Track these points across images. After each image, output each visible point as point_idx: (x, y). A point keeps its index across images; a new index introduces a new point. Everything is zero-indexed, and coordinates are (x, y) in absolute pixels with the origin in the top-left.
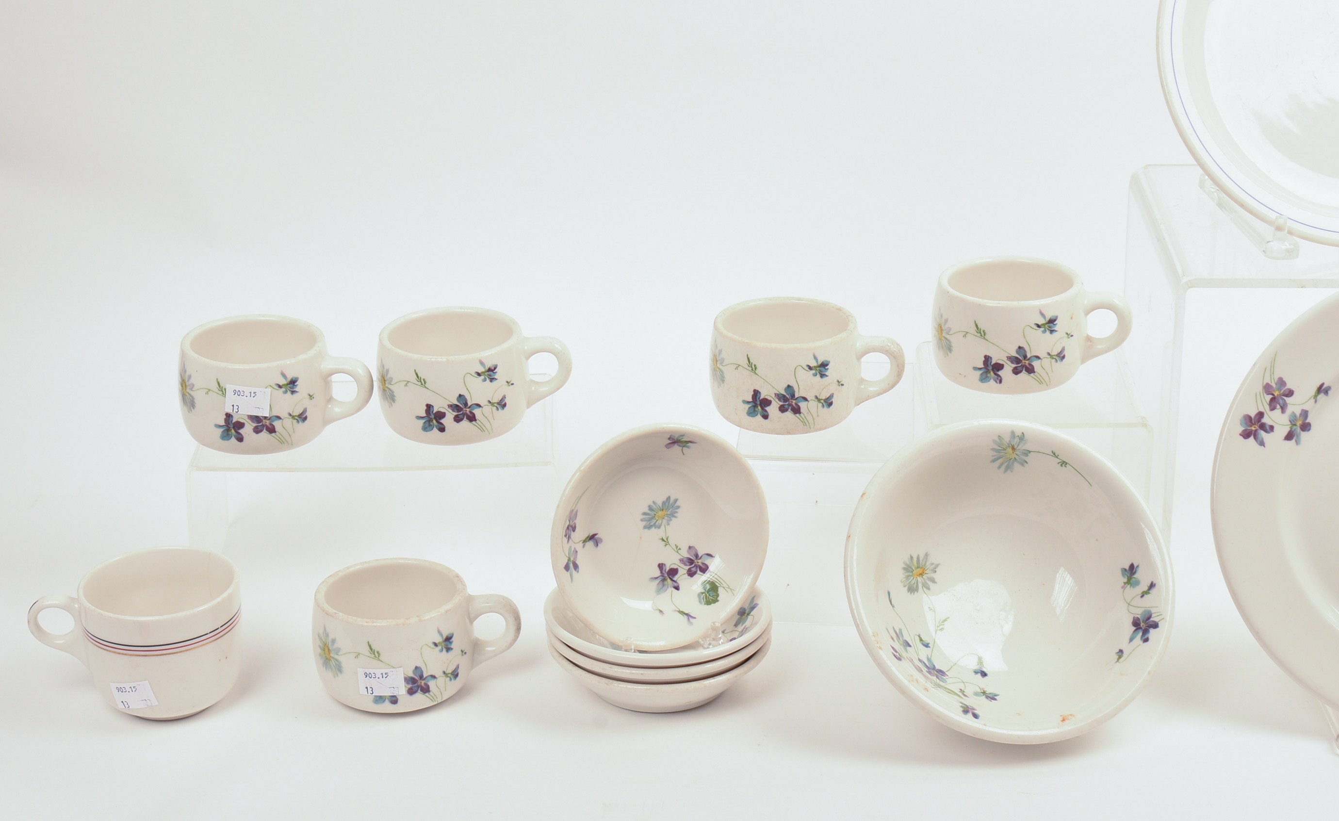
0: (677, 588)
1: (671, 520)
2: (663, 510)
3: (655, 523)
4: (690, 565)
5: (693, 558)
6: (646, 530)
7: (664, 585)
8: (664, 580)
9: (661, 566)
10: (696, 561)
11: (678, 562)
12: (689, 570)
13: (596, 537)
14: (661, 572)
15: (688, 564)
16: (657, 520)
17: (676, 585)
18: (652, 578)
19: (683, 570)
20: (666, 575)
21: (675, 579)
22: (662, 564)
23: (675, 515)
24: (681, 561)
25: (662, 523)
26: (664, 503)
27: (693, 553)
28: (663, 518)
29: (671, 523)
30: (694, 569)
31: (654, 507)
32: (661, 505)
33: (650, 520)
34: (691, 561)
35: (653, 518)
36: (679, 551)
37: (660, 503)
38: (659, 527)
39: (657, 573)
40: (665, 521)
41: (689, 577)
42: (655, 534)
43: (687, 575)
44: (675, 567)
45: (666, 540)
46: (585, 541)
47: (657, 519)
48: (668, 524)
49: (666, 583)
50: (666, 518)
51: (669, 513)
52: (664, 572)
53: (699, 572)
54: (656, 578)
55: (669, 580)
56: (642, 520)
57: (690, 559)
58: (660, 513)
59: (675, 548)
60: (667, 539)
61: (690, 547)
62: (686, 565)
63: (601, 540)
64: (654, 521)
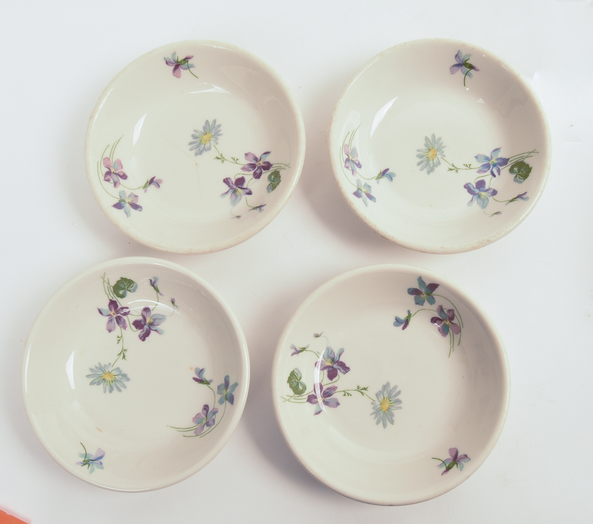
0: (250, 193)
1: (218, 139)
2: (206, 134)
3: (204, 147)
4: (254, 169)
5: (253, 162)
6: (199, 156)
7: (236, 196)
8: (235, 191)
9: (226, 181)
10: (257, 164)
11: (241, 172)
12: (255, 174)
13: (154, 180)
14: (229, 186)
15: (251, 169)
16: (205, 144)
17: (247, 191)
18: (222, 194)
19: (249, 176)
20: (235, 187)
21: (245, 186)
22: (227, 179)
23: (220, 133)
24: (244, 169)
25: (210, 145)
26: (204, 128)
27: (251, 158)
28: (210, 140)
29: (219, 141)
30: (258, 171)
31: (197, 134)
32: (202, 131)
33: (198, 146)
34: (253, 166)
35: (201, 143)
36: (237, 162)
37: (201, 129)
38: (209, 149)
39: (226, 188)
40: (212, 142)
41: (257, 179)
42: (208, 156)
43: (254, 179)
44: (240, 176)
45: (221, 157)
46: (145, 187)
47: (204, 143)
48: (217, 143)
49: (237, 193)
50: (212, 139)
51: (213, 134)
52: (231, 185)
53: (263, 171)
54: (227, 193)
55: (239, 190)
56: (191, 150)
57: (251, 164)
58: (205, 137)
59: (232, 160)
60: (222, 156)
61: (246, 155)
62: (249, 171)
63: (161, 181)
64: (203, 146)
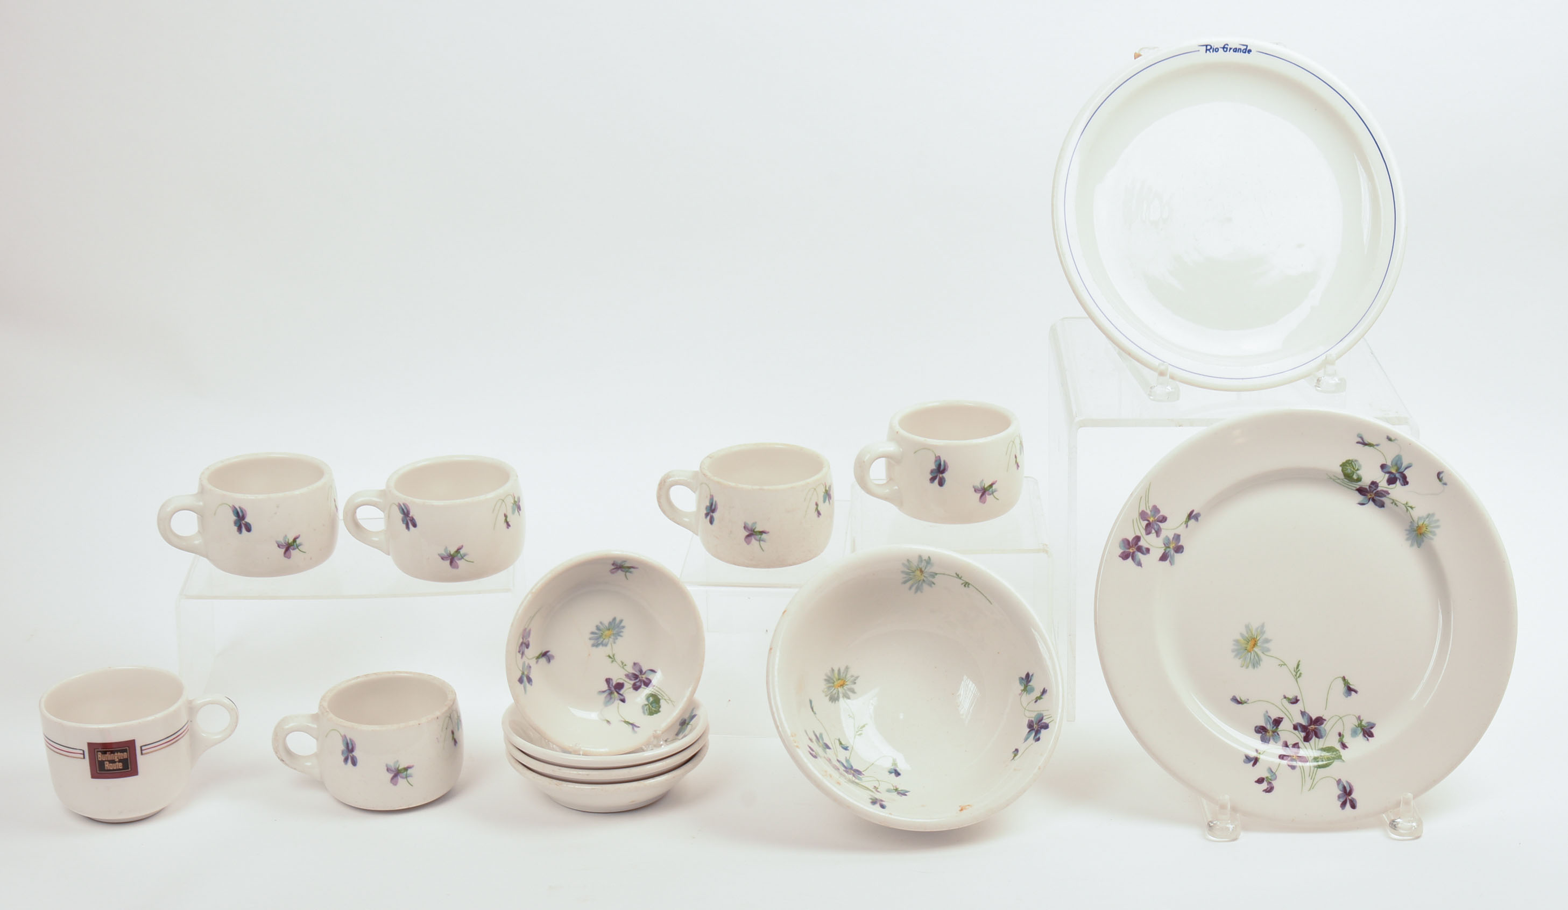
0: (623, 701)
1: (617, 639)
2: (609, 630)
3: (602, 642)
4: (635, 680)
5: (637, 673)
6: (594, 648)
7: (611, 698)
8: (611, 693)
9: (608, 681)
10: (640, 676)
11: (624, 677)
12: (634, 684)
13: (548, 654)
14: (609, 686)
15: (633, 679)
16: (604, 639)
17: (622, 698)
18: (600, 692)
19: (628, 684)
20: (613, 689)
21: (621, 692)
22: (609, 679)
23: (621, 634)
24: (627, 676)
25: (608, 642)
26: (610, 623)
27: (637, 668)
28: (610, 637)
29: (617, 641)
30: (638, 684)
31: (602, 627)
32: (607, 625)
33: (598, 639)
34: (636, 677)
35: (601, 636)
36: (625, 667)
37: (606, 623)
38: (606, 645)
39: (605, 687)
40: (611, 640)
41: (634, 691)
42: (602, 651)
43: (632, 689)
44: (621, 681)
45: (612, 657)
46: (538, 658)
47: (604, 637)
48: (615, 643)
49: (613, 696)
50: (612, 637)
51: (615, 632)
52: (611, 686)
53: (643, 686)
54: (604, 692)
55: (616, 694)
56: (590, 639)
57: (635, 675)
58: (607, 632)
59: (621, 664)
60: (614, 656)
61: (635, 664)
62: (631, 679)
63: (553, 657)
64: (602, 639)
